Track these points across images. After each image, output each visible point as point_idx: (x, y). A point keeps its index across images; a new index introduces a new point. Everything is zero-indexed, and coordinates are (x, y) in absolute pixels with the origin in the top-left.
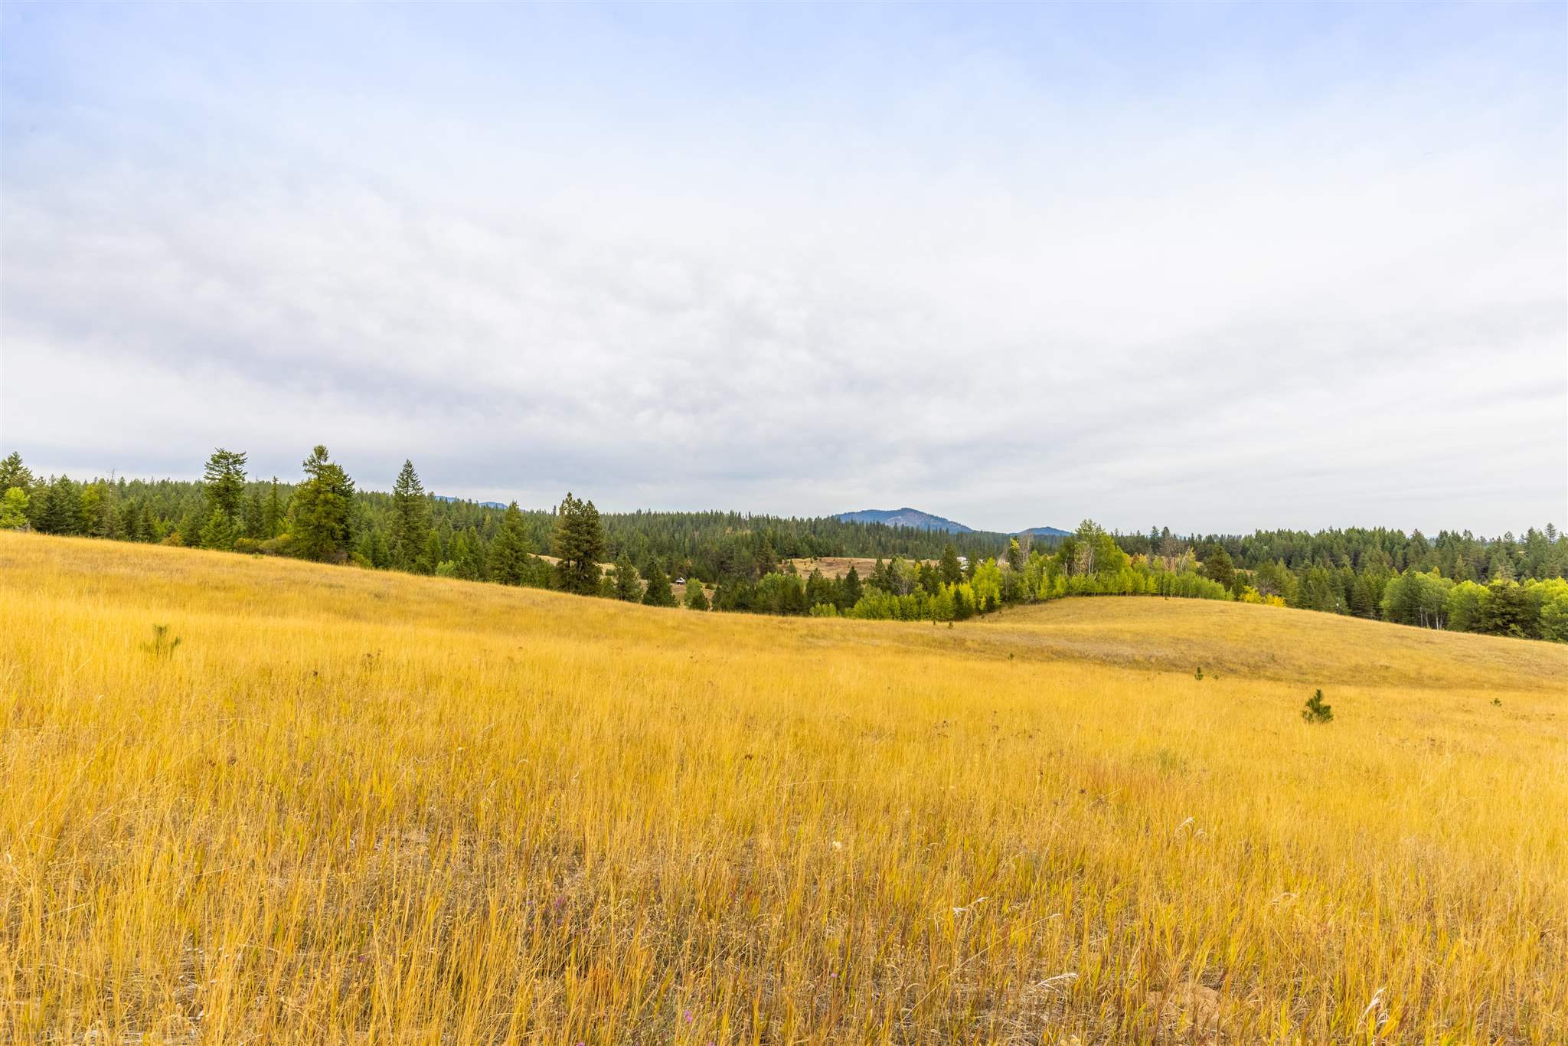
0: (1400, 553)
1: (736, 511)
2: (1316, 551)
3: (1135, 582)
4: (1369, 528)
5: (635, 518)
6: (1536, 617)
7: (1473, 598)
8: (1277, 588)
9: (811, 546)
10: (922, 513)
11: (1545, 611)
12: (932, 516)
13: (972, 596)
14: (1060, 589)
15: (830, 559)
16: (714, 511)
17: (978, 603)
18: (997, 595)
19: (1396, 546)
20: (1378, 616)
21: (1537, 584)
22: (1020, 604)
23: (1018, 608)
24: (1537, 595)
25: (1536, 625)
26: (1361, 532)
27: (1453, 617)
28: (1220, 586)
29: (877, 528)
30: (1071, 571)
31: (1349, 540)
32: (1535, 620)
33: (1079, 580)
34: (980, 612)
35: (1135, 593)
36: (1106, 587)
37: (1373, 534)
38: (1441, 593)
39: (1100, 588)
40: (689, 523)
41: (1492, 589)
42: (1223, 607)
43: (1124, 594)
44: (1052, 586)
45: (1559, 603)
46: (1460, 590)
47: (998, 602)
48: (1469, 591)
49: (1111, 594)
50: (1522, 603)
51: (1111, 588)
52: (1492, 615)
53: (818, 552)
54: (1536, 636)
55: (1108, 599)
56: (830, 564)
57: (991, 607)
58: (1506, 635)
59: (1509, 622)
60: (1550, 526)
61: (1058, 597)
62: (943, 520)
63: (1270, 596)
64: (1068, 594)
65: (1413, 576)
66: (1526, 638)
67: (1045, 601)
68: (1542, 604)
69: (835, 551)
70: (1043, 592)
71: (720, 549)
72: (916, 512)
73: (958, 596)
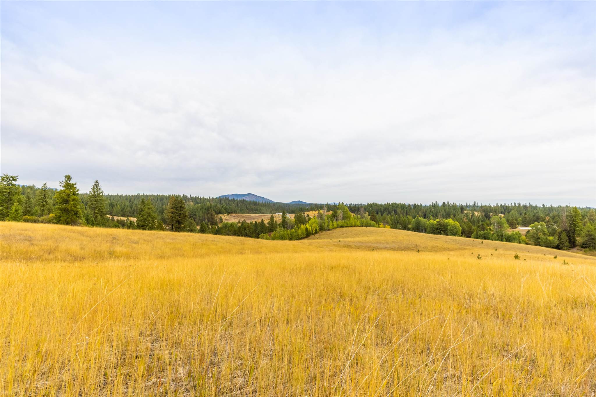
0: (405, 210)
1: (186, 195)
2: (385, 210)
3: (355, 223)
4: (397, 203)
5: (138, 196)
6: (447, 229)
7: (433, 225)
8: (386, 223)
9: (225, 209)
10: (255, 195)
11: (449, 227)
12: (259, 196)
13: (310, 229)
14: (335, 226)
15: (234, 214)
16: (176, 194)
17: (312, 231)
18: (318, 228)
19: (404, 208)
20: (408, 229)
21: (446, 220)
22: (325, 231)
23: (324, 232)
24: (446, 223)
25: (447, 231)
26: (395, 204)
27: (428, 230)
28: (375, 223)
29: (243, 201)
30: (337, 220)
31: (393, 206)
32: (446, 230)
33: (340, 222)
34: (313, 234)
35: (355, 226)
36: (347, 224)
37: (398, 205)
38: (425, 223)
39: (346, 225)
40: (165, 199)
41: (437, 222)
42: (386, 230)
43: (352, 227)
44: (333, 225)
45: (451, 225)
46: (430, 223)
47: (318, 230)
48: (432, 223)
49: (349, 227)
50: (443, 226)
51: (349, 225)
52: (437, 229)
53: (229, 212)
54: (447, 235)
55: (347, 228)
56: (234, 216)
57: (316, 232)
58: (440, 234)
59: (441, 231)
60: (436, 202)
61: (335, 228)
62: (263, 198)
63: (386, 226)
64: (337, 227)
65: (418, 218)
66: (445, 235)
67: (331, 230)
68: (448, 226)
69: (234, 211)
70: (331, 227)
71: (190, 211)
72: (253, 195)
73: (307, 229)
